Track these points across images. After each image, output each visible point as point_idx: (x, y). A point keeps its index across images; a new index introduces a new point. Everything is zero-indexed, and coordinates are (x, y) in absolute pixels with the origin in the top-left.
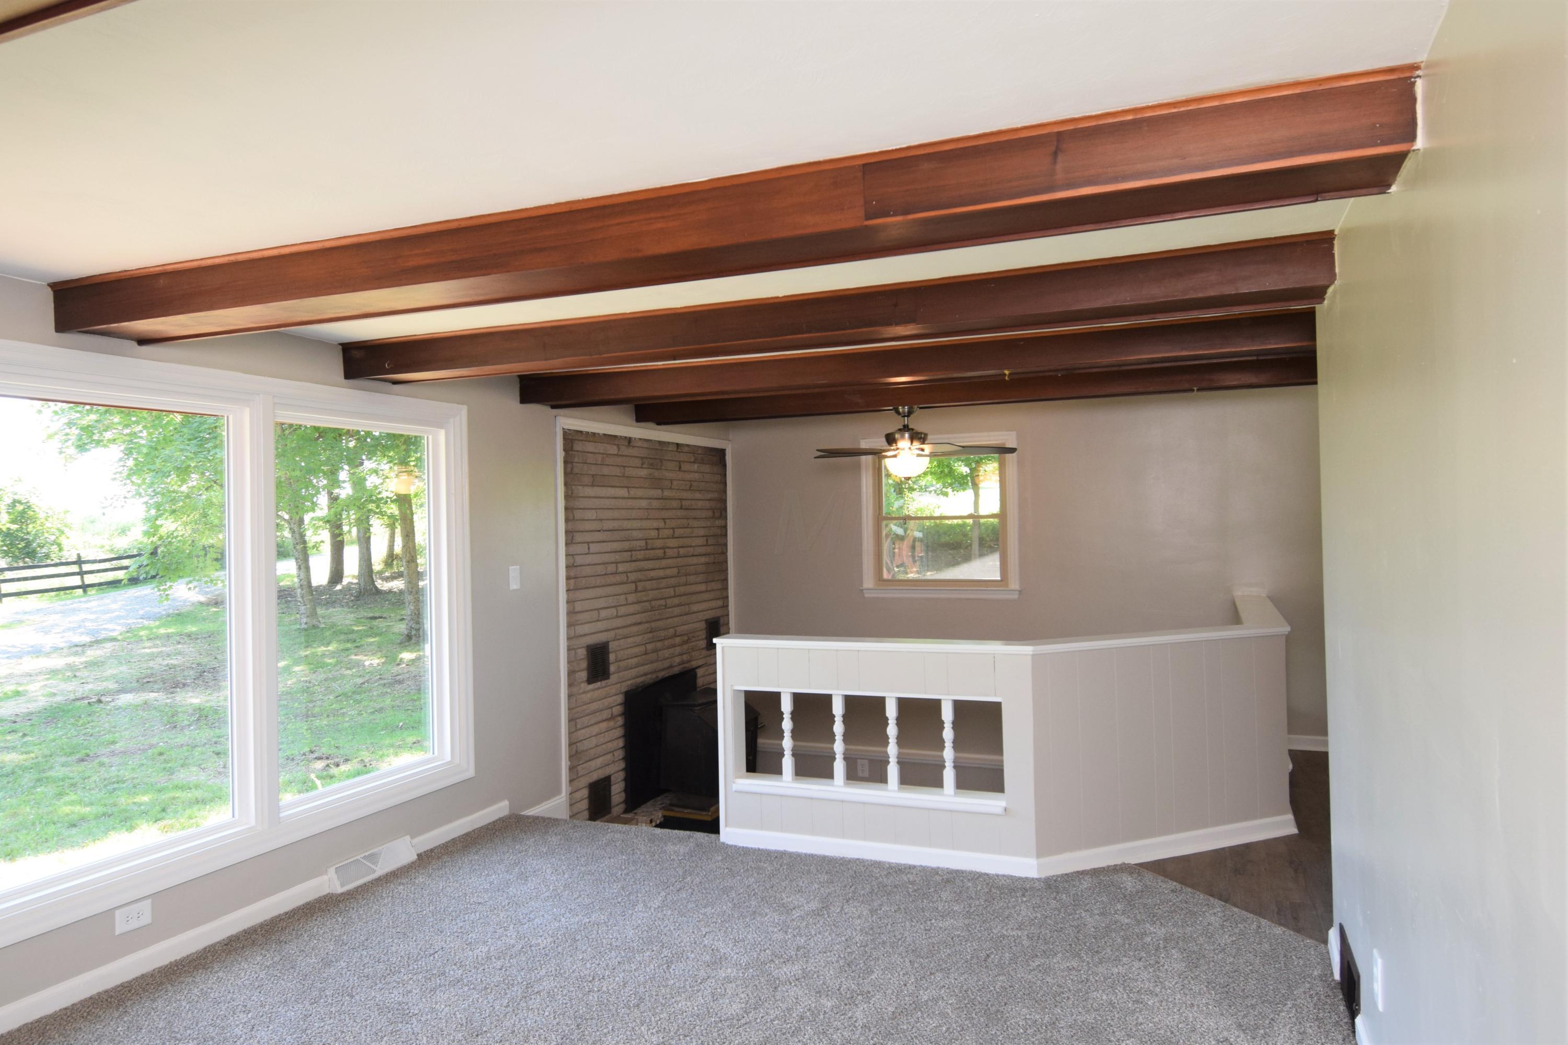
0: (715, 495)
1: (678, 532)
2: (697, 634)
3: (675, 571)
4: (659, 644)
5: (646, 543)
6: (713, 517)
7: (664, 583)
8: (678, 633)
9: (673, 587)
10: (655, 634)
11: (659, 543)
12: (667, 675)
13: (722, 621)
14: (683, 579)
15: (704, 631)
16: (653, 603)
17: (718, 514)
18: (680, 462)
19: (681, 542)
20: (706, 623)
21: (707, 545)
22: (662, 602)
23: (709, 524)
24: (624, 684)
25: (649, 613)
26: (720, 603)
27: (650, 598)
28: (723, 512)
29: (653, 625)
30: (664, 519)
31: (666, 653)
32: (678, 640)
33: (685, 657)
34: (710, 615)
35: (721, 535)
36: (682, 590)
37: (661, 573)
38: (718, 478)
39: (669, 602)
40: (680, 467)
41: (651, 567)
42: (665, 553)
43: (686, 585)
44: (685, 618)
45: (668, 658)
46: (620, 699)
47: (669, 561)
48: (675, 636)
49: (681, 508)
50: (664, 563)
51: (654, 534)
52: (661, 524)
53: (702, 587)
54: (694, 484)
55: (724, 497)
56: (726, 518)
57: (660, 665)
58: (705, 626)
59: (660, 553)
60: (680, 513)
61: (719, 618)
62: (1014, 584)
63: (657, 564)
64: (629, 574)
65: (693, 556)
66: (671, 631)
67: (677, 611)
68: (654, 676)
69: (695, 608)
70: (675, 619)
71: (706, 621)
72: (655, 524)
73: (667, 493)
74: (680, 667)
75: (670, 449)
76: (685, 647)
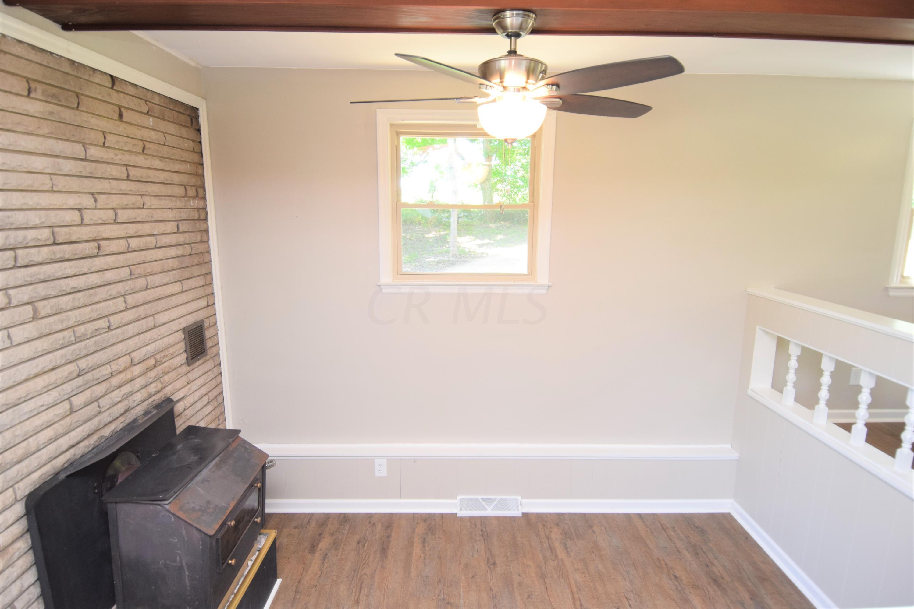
0: (187, 168)
1: (123, 215)
2: (171, 350)
3: (124, 273)
4: (99, 390)
5: (53, 233)
6: (186, 196)
7: (102, 293)
8: (136, 361)
9: (123, 296)
10: (89, 376)
11: (85, 232)
12: (121, 426)
13: (206, 325)
14: (141, 282)
15: (182, 344)
16: (81, 329)
17: (191, 192)
18: (120, 108)
19: (132, 229)
20: (184, 333)
21: (178, 232)
22: (103, 323)
23: (179, 204)
24: (21, 484)
25: (73, 347)
26: (203, 303)
27: (71, 323)
28: (200, 191)
29: (83, 364)
30: (93, 194)
31: (117, 395)
32: (137, 370)
33: (152, 388)
34: (191, 320)
35: (199, 219)
36: (140, 297)
37: (94, 279)
38: (190, 145)
39: (115, 320)
40: (121, 116)
41: (70, 272)
42: (99, 248)
43: (147, 289)
44: (148, 335)
45: (119, 402)
46: (19, 509)
47: (110, 260)
48: (133, 364)
49: (128, 179)
50: (99, 262)
51: (73, 217)
52: (87, 201)
53: (176, 288)
54: (148, 145)
55: (200, 171)
56: (204, 198)
57: (105, 417)
58: (183, 336)
59: (90, 248)
60: (125, 186)
61: (202, 321)
62: (543, 278)
63: (84, 266)
64: (11, 292)
65: (156, 247)
66: (127, 359)
67: (131, 329)
68: (95, 438)
69: (162, 318)
70: (130, 342)
71: (184, 330)
72: (72, 201)
73: (94, 152)
74: (146, 403)
75: (97, 80)
76: (152, 374)
